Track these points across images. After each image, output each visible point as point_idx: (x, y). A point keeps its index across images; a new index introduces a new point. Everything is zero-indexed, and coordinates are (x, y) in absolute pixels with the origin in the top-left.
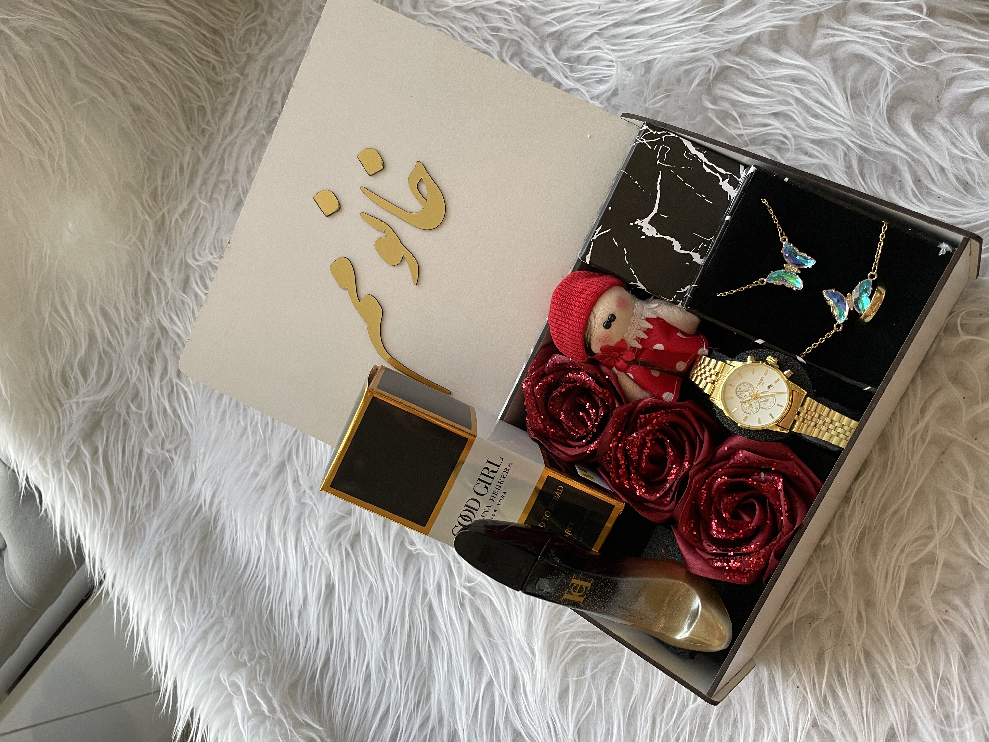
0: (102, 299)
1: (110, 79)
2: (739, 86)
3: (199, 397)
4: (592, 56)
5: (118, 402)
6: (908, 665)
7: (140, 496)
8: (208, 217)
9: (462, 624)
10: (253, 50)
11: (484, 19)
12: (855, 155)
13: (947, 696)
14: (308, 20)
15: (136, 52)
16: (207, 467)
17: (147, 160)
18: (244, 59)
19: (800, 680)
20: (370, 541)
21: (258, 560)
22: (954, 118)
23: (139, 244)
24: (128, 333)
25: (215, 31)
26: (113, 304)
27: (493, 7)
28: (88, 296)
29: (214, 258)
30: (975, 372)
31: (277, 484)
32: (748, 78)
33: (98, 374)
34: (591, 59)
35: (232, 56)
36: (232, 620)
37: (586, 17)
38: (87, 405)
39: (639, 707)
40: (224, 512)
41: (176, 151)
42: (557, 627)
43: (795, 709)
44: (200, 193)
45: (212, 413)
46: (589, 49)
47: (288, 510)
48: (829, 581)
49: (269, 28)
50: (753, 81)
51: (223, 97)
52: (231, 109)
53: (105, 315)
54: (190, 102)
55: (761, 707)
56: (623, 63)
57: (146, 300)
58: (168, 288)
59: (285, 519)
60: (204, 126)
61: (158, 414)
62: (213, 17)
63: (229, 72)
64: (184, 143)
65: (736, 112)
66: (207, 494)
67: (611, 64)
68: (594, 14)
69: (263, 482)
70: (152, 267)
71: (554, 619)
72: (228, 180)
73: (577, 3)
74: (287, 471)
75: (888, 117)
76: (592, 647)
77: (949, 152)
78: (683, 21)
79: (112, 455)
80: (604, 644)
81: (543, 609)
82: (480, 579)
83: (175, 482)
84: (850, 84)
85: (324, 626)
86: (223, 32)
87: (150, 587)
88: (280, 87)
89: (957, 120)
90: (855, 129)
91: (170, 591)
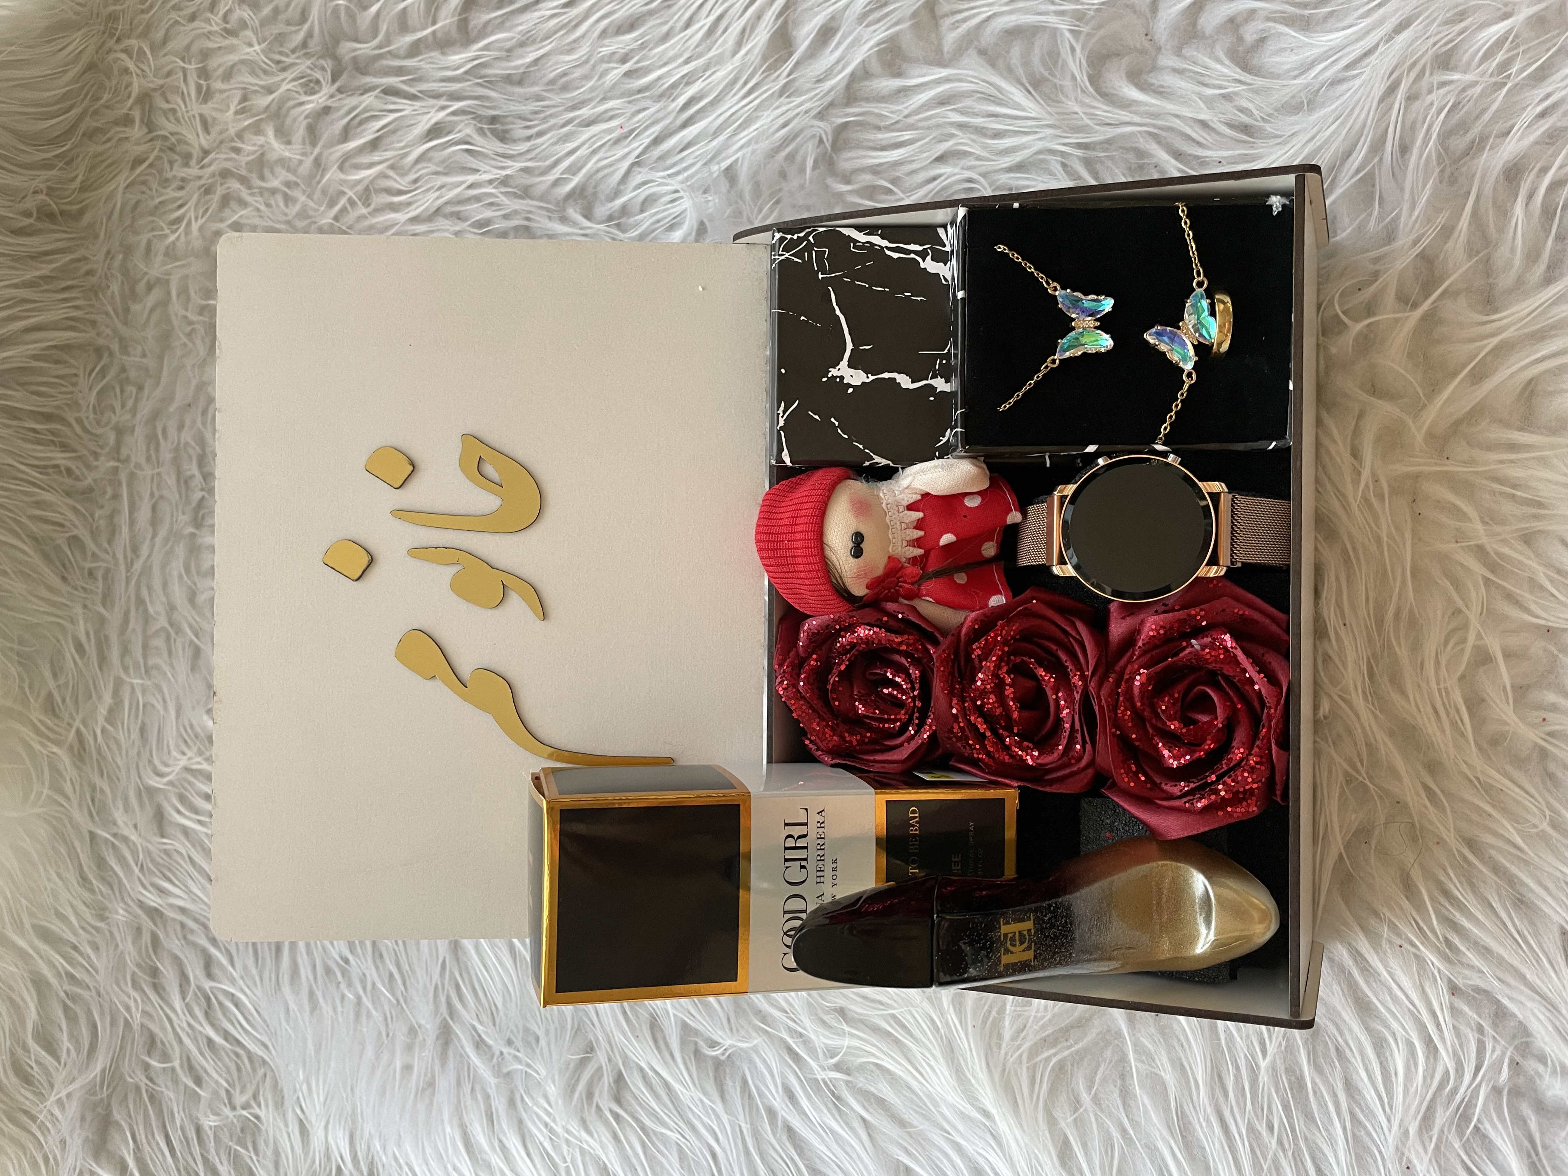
0: (31, 914)
2: (871, 144)
3: (259, 992)
4: (643, 197)
5: (125, 1069)
6: (1535, 826)
8: (153, 701)
9: (852, 1129)
10: (121, 417)
11: (459, 219)
12: (1077, 161)
14: (189, 335)
16: (322, 1099)
17: (16, 657)
18: (112, 437)
19: (1399, 935)
20: (644, 1077)
22: (1185, 51)
23: (57, 797)
24: (96, 948)
25: (48, 417)
26: (53, 911)
27: (466, 196)
29: (190, 759)
30: (1396, 367)
31: (451, 1064)
32: (879, 128)
33: (74, 1038)
34: (644, 201)
35: (90, 440)
37: (609, 150)
38: (76, 1097)
39: (1189, 1109)
40: (383, 1159)
41: (59, 624)
42: (1003, 1052)
43: (1414, 984)
44: (126, 669)
45: (292, 1006)
46: (635, 189)
47: (487, 1098)
48: (1359, 765)
49: (133, 374)
50: (888, 129)
51: (102, 507)
52: (123, 520)
53: (46, 935)
54: (51, 539)
55: (1363, 1008)
56: (692, 188)
57: (103, 880)
58: (134, 843)
59: (490, 1116)
60: (88, 565)
61: (202, 1053)
62: (36, 397)
63: (97, 467)
64: (67, 605)
65: (886, 180)
66: (340, 1144)
67: (677, 195)
68: (617, 141)
69: (426, 1075)
70: (93, 822)
71: (993, 1045)
72: (163, 629)
73: (584, 137)
74: (457, 1035)
75: (1096, 91)
76: (1071, 1054)
77: (1201, 96)
78: (749, 93)
79: (152, 1159)
80: (1086, 1040)
81: (967, 1035)
82: (847, 1042)
83: (277, 1153)
84: (1021, 72)
86: (61, 413)
88: (187, 453)
89: (1190, 51)
90: (1059, 127)
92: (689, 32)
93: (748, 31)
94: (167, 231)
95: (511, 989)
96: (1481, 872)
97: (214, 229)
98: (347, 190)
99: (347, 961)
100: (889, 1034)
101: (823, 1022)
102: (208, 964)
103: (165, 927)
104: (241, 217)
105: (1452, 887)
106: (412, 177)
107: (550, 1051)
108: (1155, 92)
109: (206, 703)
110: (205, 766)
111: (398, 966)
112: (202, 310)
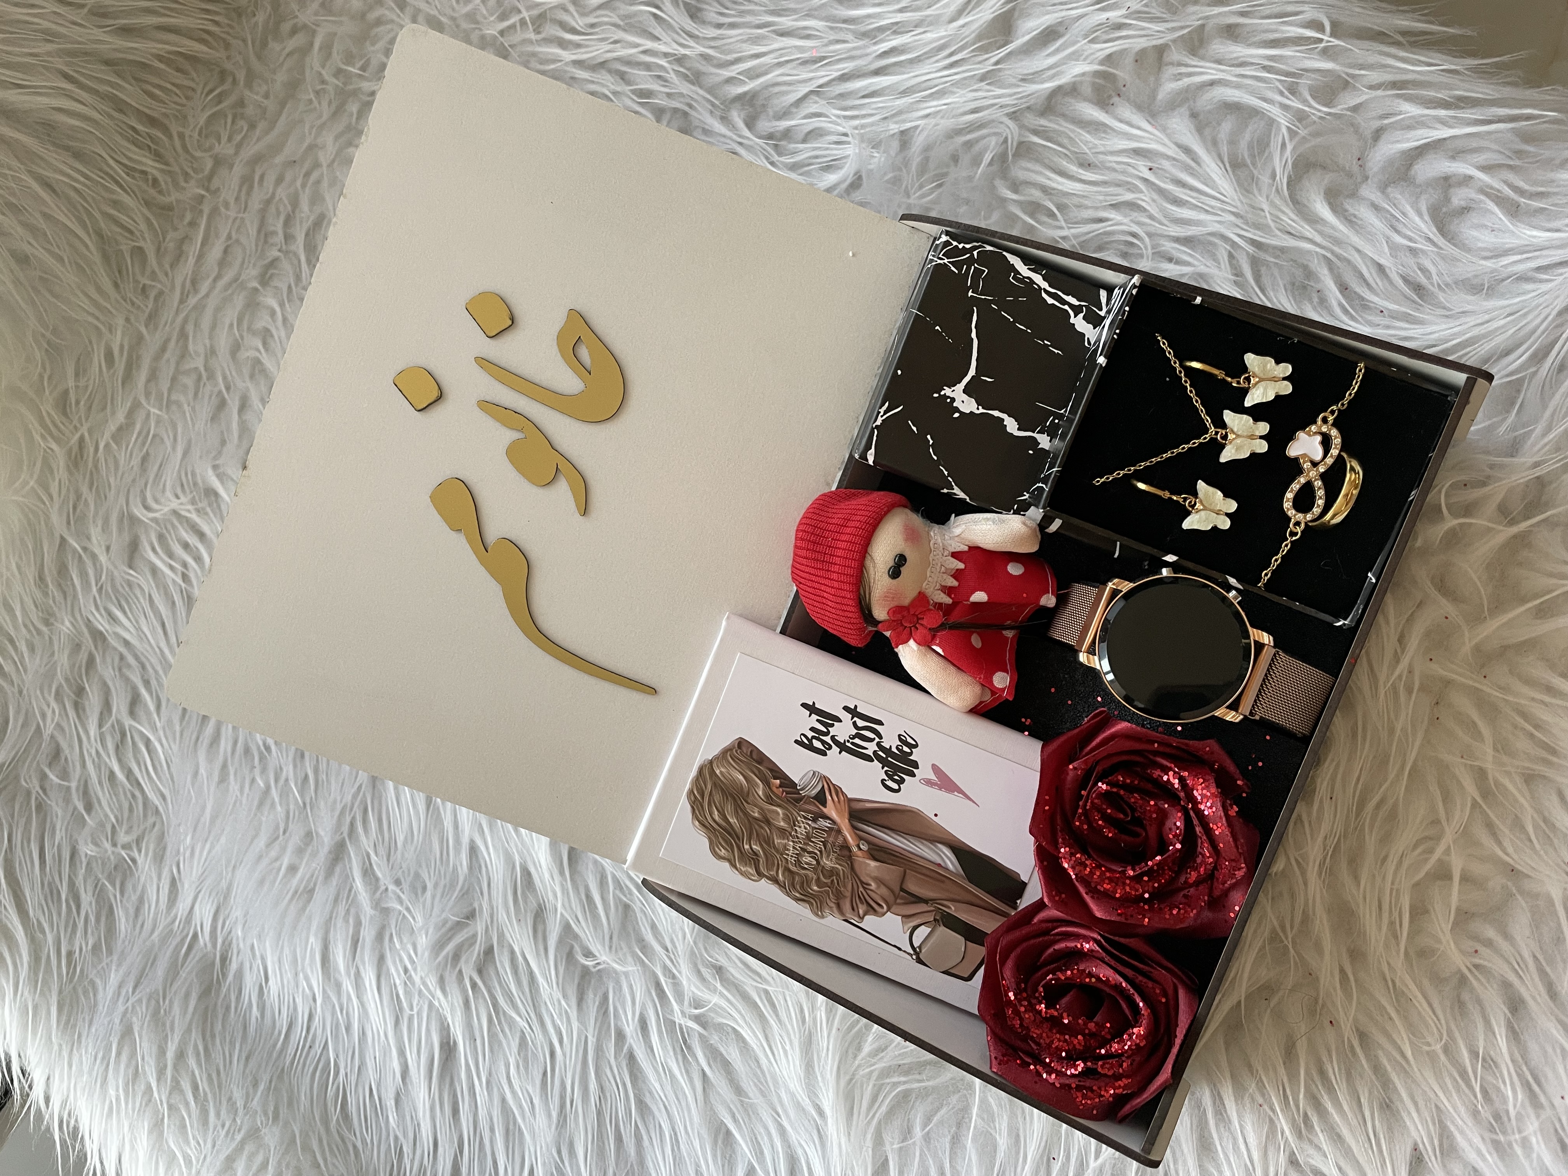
2: (1052, 165)
3: (175, 748)
4: (810, 128)
5: (23, 773)
6: (1429, 1044)
7: (79, 932)
8: (164, 435)
9: (690, 1078)
10: (225, 149)
11: (623, 79)
12: (1245, 257)
13: (1494, 1085)
14: (318, 93)
15: (15, 164)
16: (201, 868)
17: (45, 345)
18: (209, 164)
19: (1263, 1094)
20: (513, 959)
21: (311, 1017)
22: (1389, 190)
23: (41, 492)
24: (32, 648)
25: (152, 122)
27: (638, 60)
29: (181, 504)
30: (1471, 573)
31: (334, 881)
34: (810, 132)
35: (186, 159)
36: (276, 1130)
37: (794, 68)
40: (240, 944)
41: (97, 328)
42: (857, 1063)
43: (1260, 1144)
44: (147, 395)
45: (202, 771)
46: (805, 117)
47: (358, 924)
48: (1288, 928)
49: (250, 111)
51: (176, 229)
52: (193, 250)
54: (117, 243)
55: (1205, 1146)
56: (862, 138)
57: (60, 587)
58: (101, 565)
59: (355, 942)
60: (143, 280)
61: (100, 783)
62: (146, 97)
63: (184, 189)
64: (110, 312)
65: (1053, 202)
66: (204, 913)
67: (844, 139)
68: (805, 62)
69: (309, 881)
70: (69, 529)
71: (850, 1051)
72: (196, 369)
73: (776, 46)
74: (349, 855)
75: (1291, 196)
76: (919, 1089)
77: (1388, 240)
78: (950, 66)
79: (20, 865)
80: (936, 1082)
81: (829, 1034)
82: (715, 999)
83: (141, 900)
84: (1225, 149)
85: (444, 1119)
86: (166, 121)
87: (117, 1090)
88: (277, 209)
89: (1394, 192)
90: (1242, 217)
91: (156, 1094)
95: (416, 833)
96: (1362, 1066)
98: (522, 9)
99: (268, 748)
100: (756, 1007)
101: (699, 972)
102: (135, 701)
103: (104, 653)
105: (1330, 1069)
106: (591, 20)
107: (433, 904)
108: (1346, 219)
109: (215, 458)
110: (194, 516)
111: (316, 771)
112: (338, 73)
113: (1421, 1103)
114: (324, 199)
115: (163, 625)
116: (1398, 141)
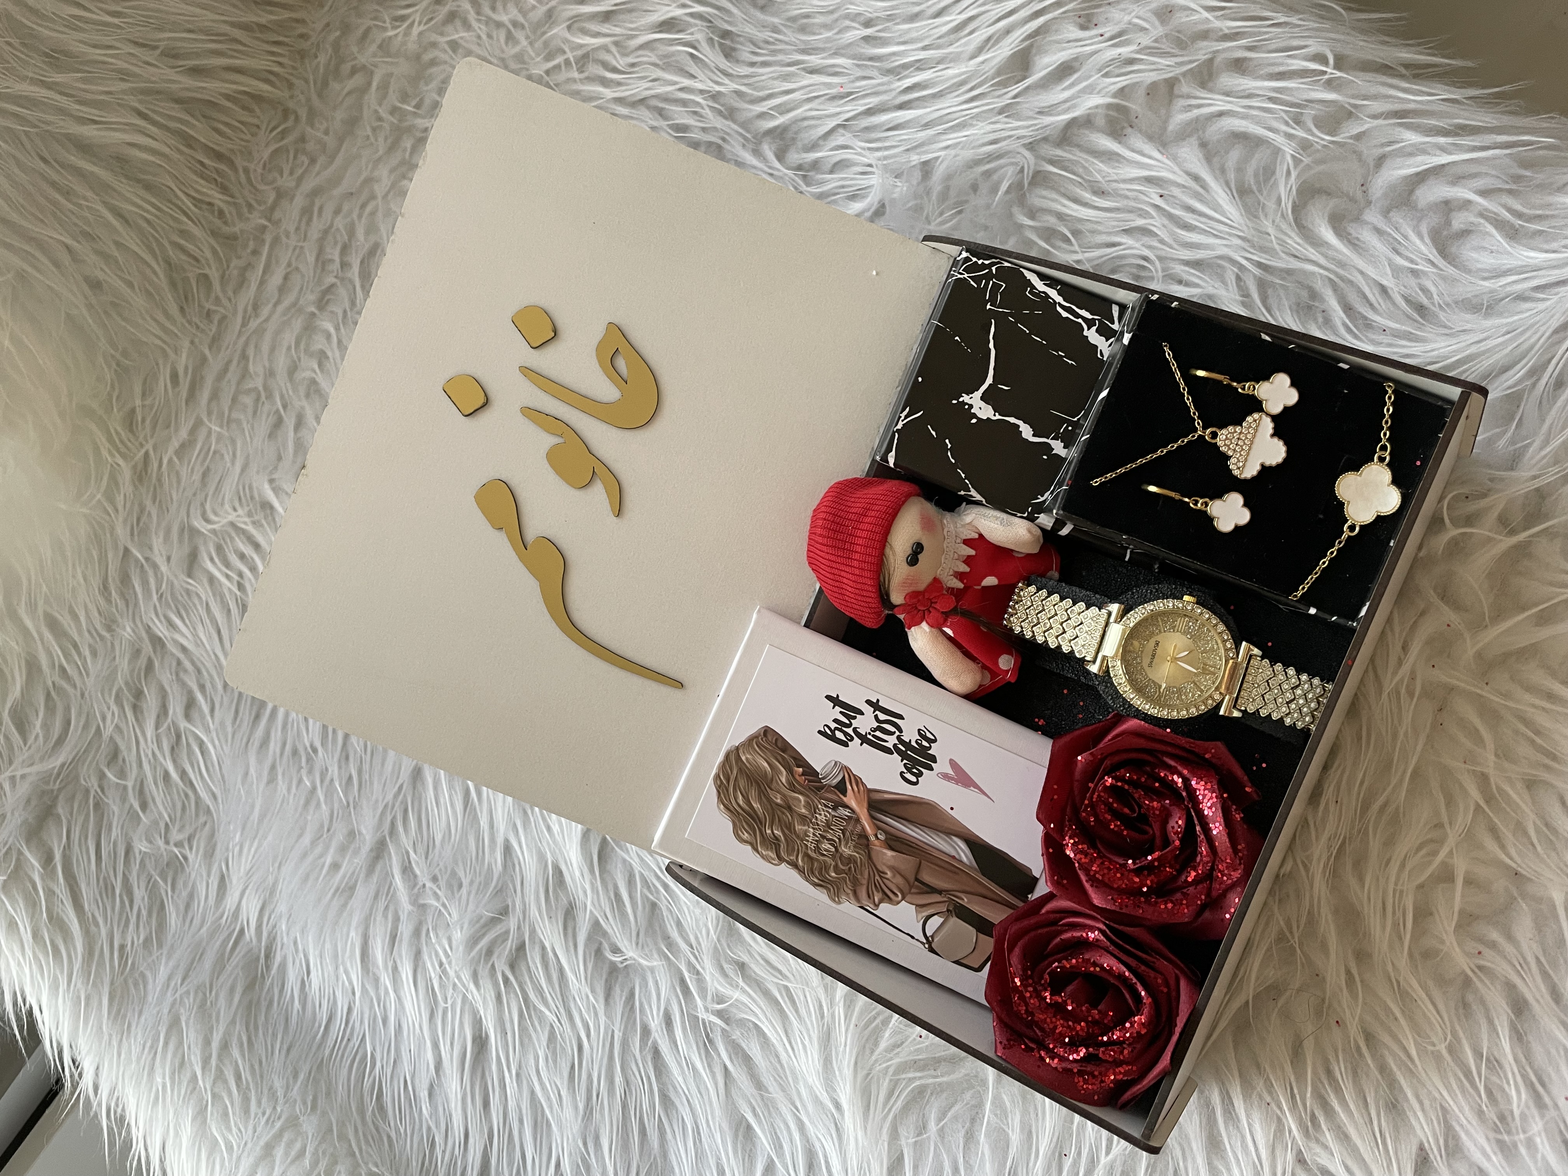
0: (47, 601)
1: (46, 238)
2: (1068, 189)
3: (227, 749)
4: (838, 159)
5: (83, 771)
6: (1433, 1044)
7: (132, 927)
8: (224, 451)
9: (712, 1072)
10: (286, 182)
11: (661, 115)
12: (1252, 279)
13: (1497, 1084)
15: (89, 194)
16: (249, 864)
17: (114, 366)
18: (271, 197)
19: (1271, 1093)
20: (545, 956)
21: (349, 1011)
22: (1391, 214)
23: (107, 505)
24: (94, 653)
25: (219, 156)
26: (67, 606)
28: (23, 599)
29: (238, 516)
30: (1472, 582)
31: (375, 878)
33: (46, 726)
34: (837, 164)
35: (250, 192)
36: (314, 1119)
37: (823, 103)
38: (30, 779)
40: (284, 938)
41: (163, 349)
42: (874, 1058)
43: (1268, 1141)
44: (209, 413)
45: (252, 771)
46: (832, 150)
47: (397, 919)
48: (1295, 928)
49: (310, 146)
51: (239, 257)
52: (254, 278)
53: (53, 624)
54: (184, 270)
55: (1214, 1144)
56: (887, 168)
57: (122, 595)
58: (162, 574)
59: (393, 938)
60: (207, 306)
61: (156, 783)
62: (214, 133)
63: (248, 219)
64: (176, 335)
65: (1068, 228)
66: (250, 910)
67: (869, 169)
68: (833, 98)
69: (350, 878)
70: (132, 540)
71: (867, 1046)
72: (255, 388)
73: (805, 82)
74: (390, 854)
75: (1296, 220)
76: (934, 1084)
77: (1391, 263)
78: (972, 99)
79: (78, 860)
80: (953, 1077)
81: (847, 1030)
82: (736, 995)
83: (191, 896)
84: (1232, 176)
85: (475, 1110)
86: (233, 158)
87: (164, 1078)
88: (335, 238)
89: (1396, 216)
90: (1248, 241)
91: (200, 1082)
92: (938, 21)
93: (992, 42)
94: (388, 25)
95: (453, 832)
96: (1368, 1065)
97: (432, 39)
98: (567, 50)
99: (315, 751)
100: (777, 1003)
101: (722, 969)
102: (190, 705)
103: (163, 658)
104: (461, 38)
105: (1337, 1068)
106: (631, 60)
107: (468, 900)
108: (1349, 242)
109: (271, 473)
110: (250, 528)
111: (360, 772)
112: (394, 110)
113: (1427, 1103)
114: (378, 230)
115: (219, 632)
116: (1400, 168)
